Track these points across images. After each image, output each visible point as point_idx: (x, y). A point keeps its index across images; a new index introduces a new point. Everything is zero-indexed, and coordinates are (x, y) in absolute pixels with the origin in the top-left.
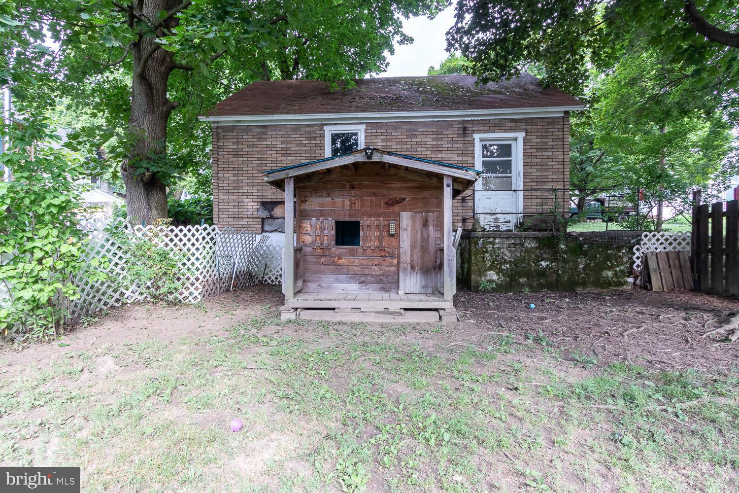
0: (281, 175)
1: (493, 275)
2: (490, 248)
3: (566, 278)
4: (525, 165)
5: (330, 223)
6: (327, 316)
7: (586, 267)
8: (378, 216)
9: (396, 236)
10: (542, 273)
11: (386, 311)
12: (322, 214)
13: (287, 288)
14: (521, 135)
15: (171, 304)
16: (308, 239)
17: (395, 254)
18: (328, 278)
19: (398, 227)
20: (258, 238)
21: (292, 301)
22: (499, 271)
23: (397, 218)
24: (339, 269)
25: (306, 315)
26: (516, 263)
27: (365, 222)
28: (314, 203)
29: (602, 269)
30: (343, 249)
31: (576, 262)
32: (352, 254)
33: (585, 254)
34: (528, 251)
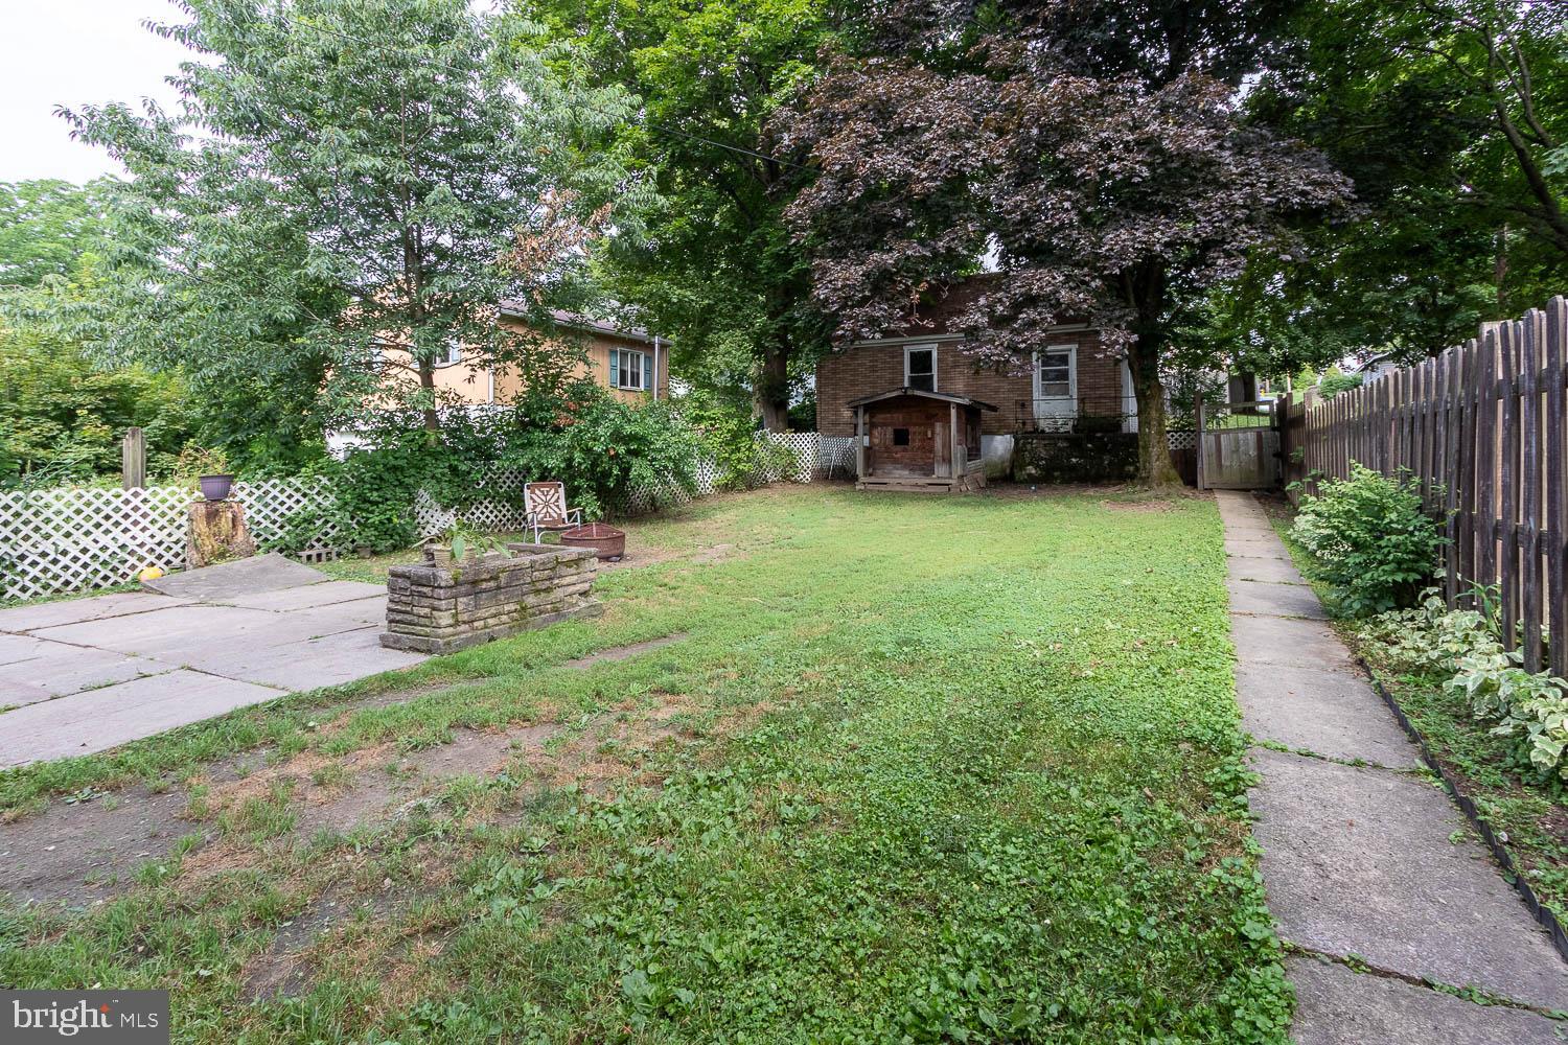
0: (856, 404)
1: (1031, 470)
2: (1029, 447)
3: (1093, 471)
4: (1079, 373)
5: (890, 430)
6: (882, 488)
7: (1111, 462)
8: (920, 425)
9: (932, 439)
10: (1073, 468)
11: (917, 485)
12: (884, 425)
13: (860, 471)
14: (1075, 347)
15: (793, 482)
16: (876, 441)
17: (931, 451)
18: (889, 467)
19: (933, 433)
20: (850, 440)
21: (862, 479)
22: (1037, 467)
23: (932, 426)
24: (895, 461)
25: (870, 487)
26: (1051, 459)
27: (912, 429)
28: (880, 418)
29: (1124, 466)
30: (899, 448)
31: (1101, 458)
32: (905, 450)
33: (1109, 452)
34: (1060, 449)
